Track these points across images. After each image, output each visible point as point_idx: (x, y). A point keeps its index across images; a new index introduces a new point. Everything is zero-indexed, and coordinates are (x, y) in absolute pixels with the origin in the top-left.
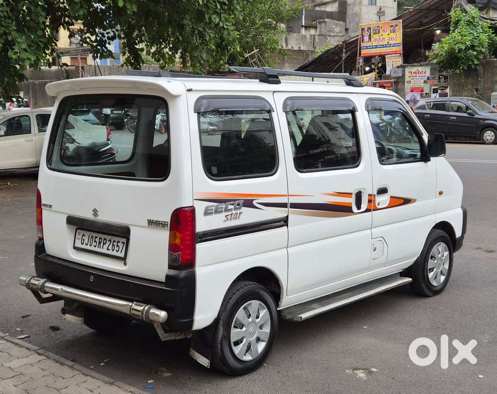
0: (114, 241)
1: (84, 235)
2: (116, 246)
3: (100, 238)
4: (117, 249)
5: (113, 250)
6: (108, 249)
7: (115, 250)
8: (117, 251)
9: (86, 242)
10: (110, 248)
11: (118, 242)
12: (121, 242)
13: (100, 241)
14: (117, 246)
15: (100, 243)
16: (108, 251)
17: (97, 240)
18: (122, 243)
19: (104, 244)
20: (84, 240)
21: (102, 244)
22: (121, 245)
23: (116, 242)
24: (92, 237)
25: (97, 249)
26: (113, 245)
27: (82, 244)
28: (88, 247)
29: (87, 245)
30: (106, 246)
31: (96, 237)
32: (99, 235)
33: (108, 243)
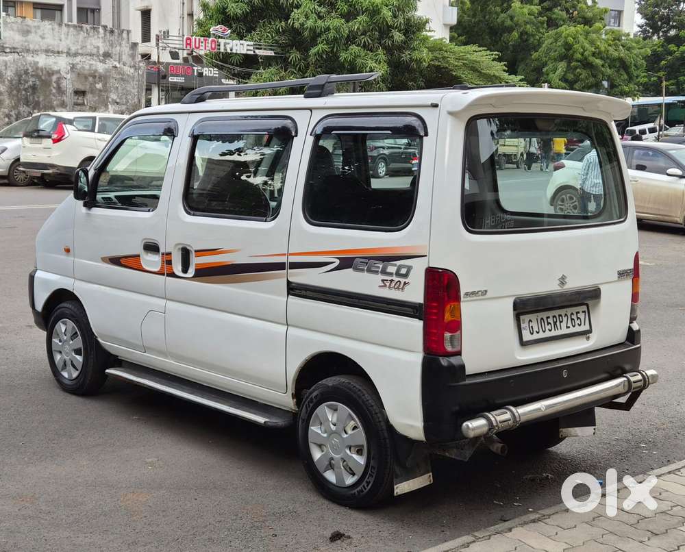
0: (572, 314)
1: (530, 321)
2: (576, 319)
3: (554, 317)
4: (578, 322)
5: (574, 326)
6: (568, 327)
7: (576, 323)
8: (580, 325)
9: (536, 329)
10: (569, 324)
11: (578, 313)
12: (581, 312)
13: (555, 320)
14: (578, 318)
15: (555, 323)
16: (568, 329)
17: (550, 320)
18: (583, 312)
19: (561, 322)
20: (532, 327)
21: (558, 323)
22: (581, 316)
23: (575, 314)
24: (542, 319)
25: (554, 333)
26: (572, 319)
27: (532, 334)
28: (542, 335)
29: (538, 333)
30: (564, 325)
31: (548, 318)
32: (550, 314)
33: (565, 319)
